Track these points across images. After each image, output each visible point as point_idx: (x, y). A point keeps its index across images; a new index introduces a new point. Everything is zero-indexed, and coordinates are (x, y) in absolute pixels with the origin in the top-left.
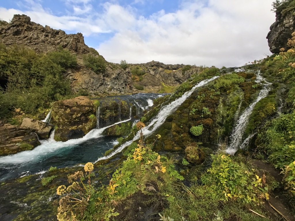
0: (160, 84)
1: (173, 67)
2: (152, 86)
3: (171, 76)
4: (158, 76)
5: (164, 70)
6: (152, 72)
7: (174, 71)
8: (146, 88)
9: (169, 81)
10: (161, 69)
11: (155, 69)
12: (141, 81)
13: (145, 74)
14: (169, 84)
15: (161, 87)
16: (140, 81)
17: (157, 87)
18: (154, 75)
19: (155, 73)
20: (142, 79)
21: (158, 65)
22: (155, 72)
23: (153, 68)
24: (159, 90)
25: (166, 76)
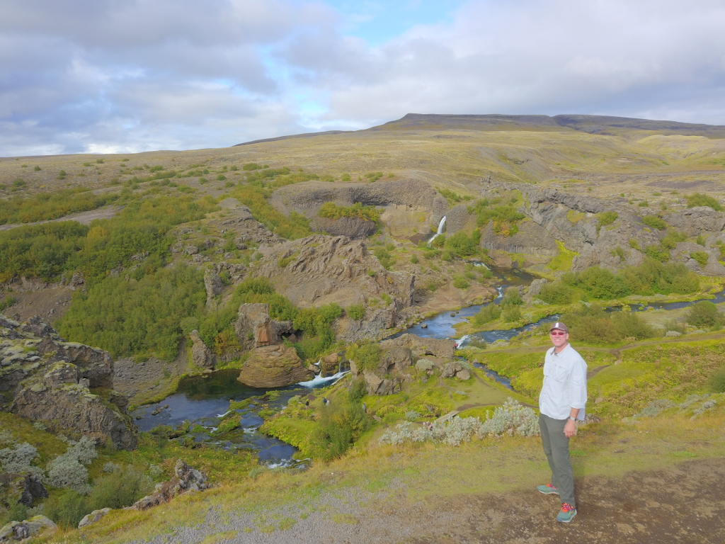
0: (554, 247)
1: (588, 207)
2: (536, 248)
3: (577, 230)
4: (549, 225)
5: (567, 211)
6: (538, 218)
7: (590, 215)
8: (524, 250)
9: (575, 241)
10: (561, 208)
11: (547, 208)
12: (512, 236)
13: (524, 220)
14: (573, 247)
15: (554, 252)
16: (511, 234)
17: (548, 251)
18: (540, 223)
19: (544, 220)
20: (515, 231)
21: (555, 198)
22: (543, 218)
23: (542, 206)
24: (551, 260)
25: (566, 228)
